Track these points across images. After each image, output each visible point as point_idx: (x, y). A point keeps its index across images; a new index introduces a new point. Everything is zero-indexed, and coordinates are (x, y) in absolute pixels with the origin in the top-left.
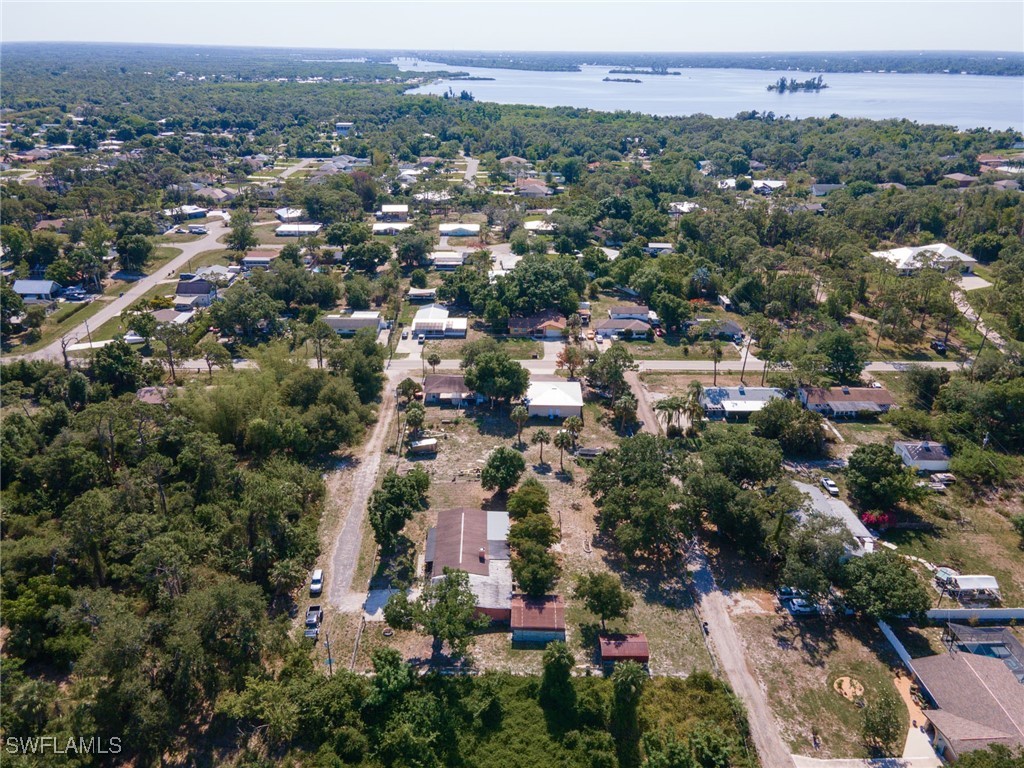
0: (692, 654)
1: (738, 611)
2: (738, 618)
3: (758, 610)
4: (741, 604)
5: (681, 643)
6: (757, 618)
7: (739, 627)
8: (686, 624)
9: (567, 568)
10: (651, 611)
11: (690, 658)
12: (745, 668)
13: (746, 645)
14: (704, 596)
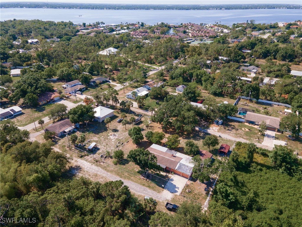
2: (218, 131)
3: (217, 128)
4: (214, 129)
6: (220, 129)
7: (221, 133)
12: (235, 138)
13: (228, 135)
14: (208, 132)
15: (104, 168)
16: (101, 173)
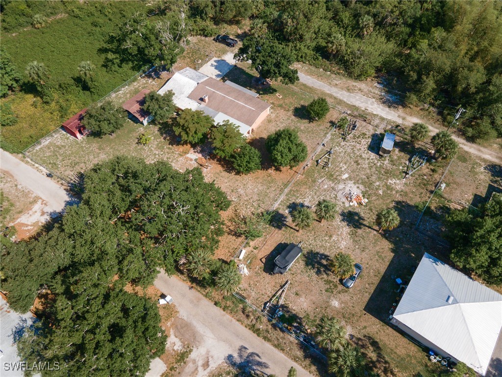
0: (49, 156)
1: (37, 207)
2: (35, 201)
3: (24, 219)
4: (38, 214)
5: (61, 158)
6: (20, 212)
7: (30, 195)
8: (66, 170)
9: (169, 148)
10: (93, 162)
11: (48, 154)
12: (11, 172)
13: (18, 186)
14: (67, 199)
15: (340, 102)
16: (341, 93)
